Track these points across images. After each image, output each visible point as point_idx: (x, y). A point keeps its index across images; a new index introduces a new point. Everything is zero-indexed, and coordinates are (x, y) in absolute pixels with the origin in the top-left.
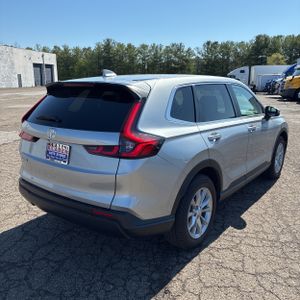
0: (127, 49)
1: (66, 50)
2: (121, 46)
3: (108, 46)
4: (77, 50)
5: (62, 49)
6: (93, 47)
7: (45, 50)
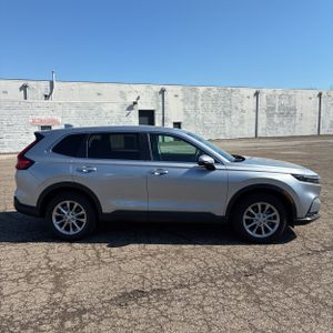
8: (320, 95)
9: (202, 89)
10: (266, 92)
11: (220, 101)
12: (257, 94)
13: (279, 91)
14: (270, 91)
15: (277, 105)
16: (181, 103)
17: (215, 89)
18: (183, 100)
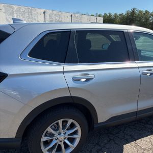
0: (144, 14)
1: (110, 15)
2: (141, 12)
3: (133, 12)
4: (116, 15)
5: (108, 15)
6: (124, 13)
7: (99, 16)
8: (71, 16)
9: (15, 7)
10: (49, 12)
11: (26, 15)
12: (44, 13)
13: (55, 12)
14: (51, 12)
15: (54, 19)
16: (4, 14)
17: (23, 8)
18: (5, 13)
